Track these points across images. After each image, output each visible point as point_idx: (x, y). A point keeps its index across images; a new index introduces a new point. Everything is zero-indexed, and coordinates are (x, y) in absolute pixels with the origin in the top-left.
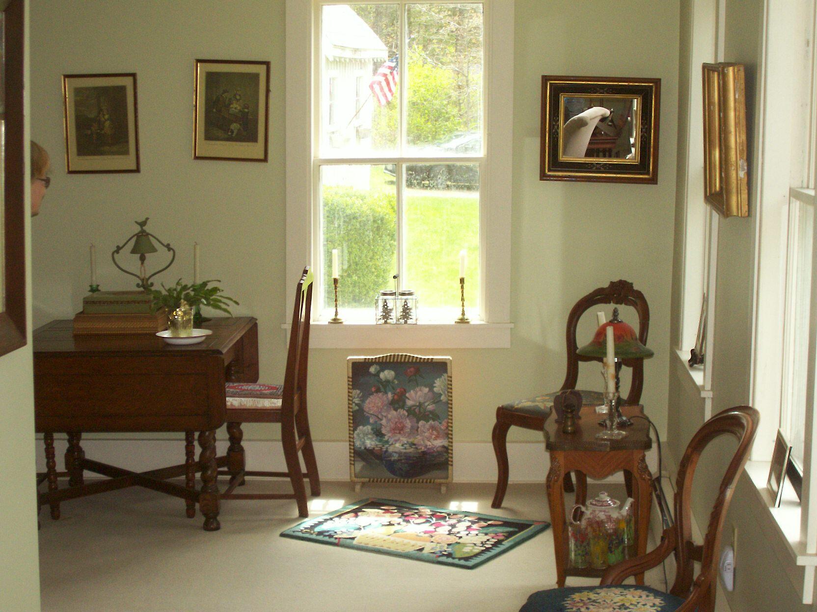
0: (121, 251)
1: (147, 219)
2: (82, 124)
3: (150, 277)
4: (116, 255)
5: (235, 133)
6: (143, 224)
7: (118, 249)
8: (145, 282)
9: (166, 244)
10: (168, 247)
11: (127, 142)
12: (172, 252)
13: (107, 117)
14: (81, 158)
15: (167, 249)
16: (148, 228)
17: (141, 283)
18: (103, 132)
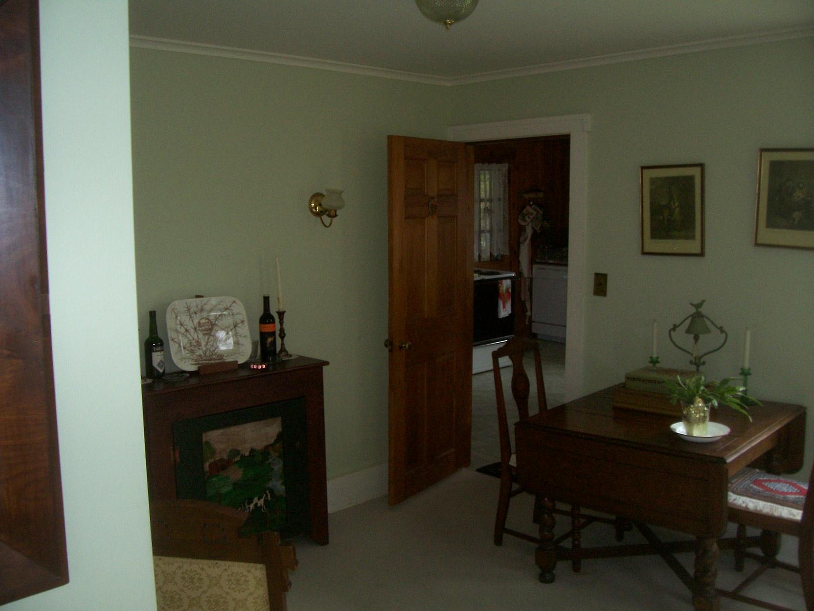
0: (677, 329)
1: (703, 301)
2: (656, 210)
3: (702, 356)
4: (672, 332)
5: (796, 222)
6: (698, 306)
7: (675, 327)
8: (697, 361)
9: (719, 327)
10: (721, 329)
11: (694, 227)
12: (724, 335)
13: (677, 204)
14: (653, 240)
15: (719, 332)
16: (703, 310)
17: (694, 361)
18: (673, 218)
